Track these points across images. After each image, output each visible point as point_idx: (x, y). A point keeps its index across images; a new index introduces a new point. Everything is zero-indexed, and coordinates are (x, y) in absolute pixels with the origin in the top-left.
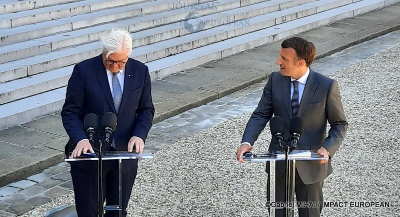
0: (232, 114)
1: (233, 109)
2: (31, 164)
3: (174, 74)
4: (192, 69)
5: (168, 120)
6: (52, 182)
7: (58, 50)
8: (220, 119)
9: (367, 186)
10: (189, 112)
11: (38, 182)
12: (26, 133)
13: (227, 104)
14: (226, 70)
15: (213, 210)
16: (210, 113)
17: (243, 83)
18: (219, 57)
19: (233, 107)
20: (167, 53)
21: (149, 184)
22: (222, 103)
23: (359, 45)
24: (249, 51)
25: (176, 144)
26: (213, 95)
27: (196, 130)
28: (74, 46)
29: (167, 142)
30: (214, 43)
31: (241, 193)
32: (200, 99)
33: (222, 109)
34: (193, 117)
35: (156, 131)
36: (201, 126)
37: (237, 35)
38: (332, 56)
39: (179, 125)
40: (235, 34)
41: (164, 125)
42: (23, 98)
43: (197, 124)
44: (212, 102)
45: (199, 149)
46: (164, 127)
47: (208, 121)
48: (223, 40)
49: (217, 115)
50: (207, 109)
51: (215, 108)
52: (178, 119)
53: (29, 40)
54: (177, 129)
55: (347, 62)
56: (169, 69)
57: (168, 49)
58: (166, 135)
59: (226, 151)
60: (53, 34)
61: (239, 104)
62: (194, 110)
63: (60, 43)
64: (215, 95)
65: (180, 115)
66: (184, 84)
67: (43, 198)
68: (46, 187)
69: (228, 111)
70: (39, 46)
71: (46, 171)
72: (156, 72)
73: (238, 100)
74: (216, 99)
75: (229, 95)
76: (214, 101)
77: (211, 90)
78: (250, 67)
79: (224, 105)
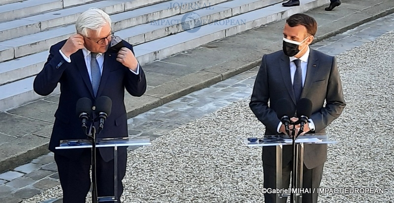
0: (236, 97)
1: (238, 92)
2: (18, 154)
3: (174, 54)
4: (194, 49)
5: (167, 104)
6: (41, 172)
7: (47, 29)
8: (224, 102)
9: (381, 171)
10: (191, 95)
11: (26, 173)
12: (12, 121)
13: (232, 86)
14: (232, 49)
15: (216, 200)
16: (213, 96)
17: (249, 64)
18: (223, 36)
19: (238, 90)
20: (167, 32)
21: (147, 173)
22: (226, 86)
23: (373, 21)
24: (256, 29)
25: (176, 129)
26: (217, 76)
27: (198, 114)
28: (66, 25)
29: (166, 128)
31: (246, 182)
32: (203, 82)
33: (226, 92)
34: (195, 101)
35: (154, 117)
36: (203, 111)
37: (242, 12)
38: (344, 33)
39: (180, 109)
40: (240, 11)
41: (163, 110)
42: (10, 83)
43: (199, 108)
44: (215, 85)
45: (201, 134)
46: (163, 112)
47: (211, 106)
48: (227, 18)
49: (220, 98)
50: (210, 92)
51: (219, 91)
52: (178, 103)
53: (16, 19)
54: (177, 114)
55: (361, 40)
56: (168, 50)
57: (168, 28)
58: (165, 120)
59: (230, 137)
60: (43, 13)
61: (245, 86)
62: (195, 93)
63: (50, 22)
64: (220, 77)
65: (181, 99)
66: (186, 66)
67: (31, 190)
68: (35, 178)
69: (233, 94)
70: (27, 26)
71: (34, 161)
72: (155, 53)
73: (243, 82)
74: (220, 81)
75: (233, 76)
76: (217, 84)
77: (214, 72)
78: (257, 46)
79: (229, 88)
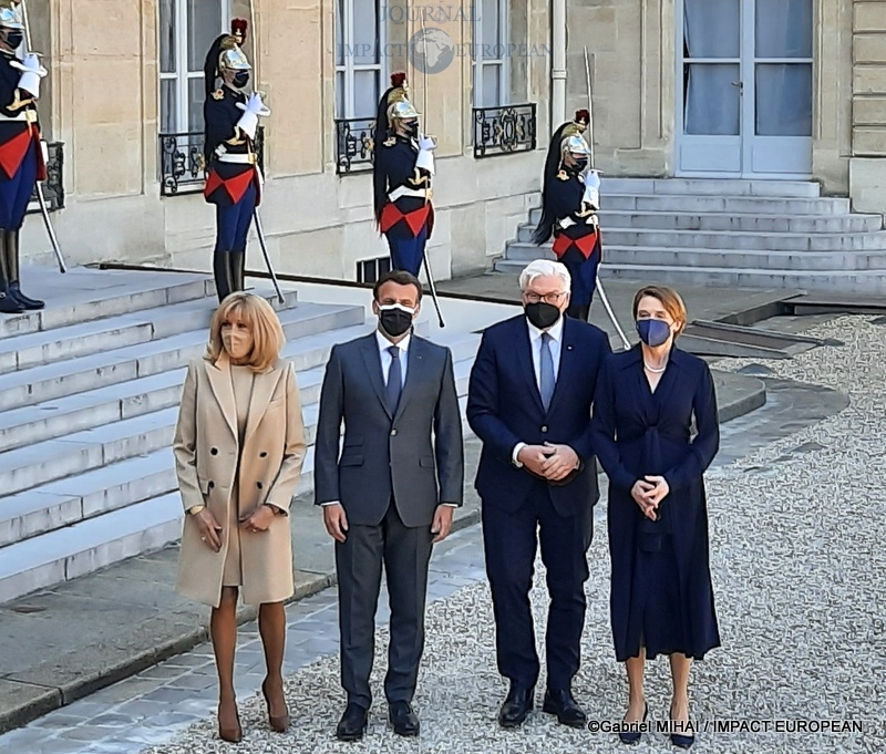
1: (107, 738)
13: (90, 723)
14: (85, 615)
17: (137, 657)
18: (59, 577)
19: (108, 732)
22: (74, 722)
24: (152, 554)
26: (46, 694)
30: (42, 533)
33: (73, 738)
37: (111, 505)
40: (106, 503)
44: (41, 720)
48: (69, 525)
50: (28, 742)
51: (54, 737)
61: (128, 720)
64: (53, 697)
73: (122, 710)
74: (56, 708)
75: (92, 693)
76: (48, 715)
77: (39, 681)
78: (156, 605)
79: (81, 727)
